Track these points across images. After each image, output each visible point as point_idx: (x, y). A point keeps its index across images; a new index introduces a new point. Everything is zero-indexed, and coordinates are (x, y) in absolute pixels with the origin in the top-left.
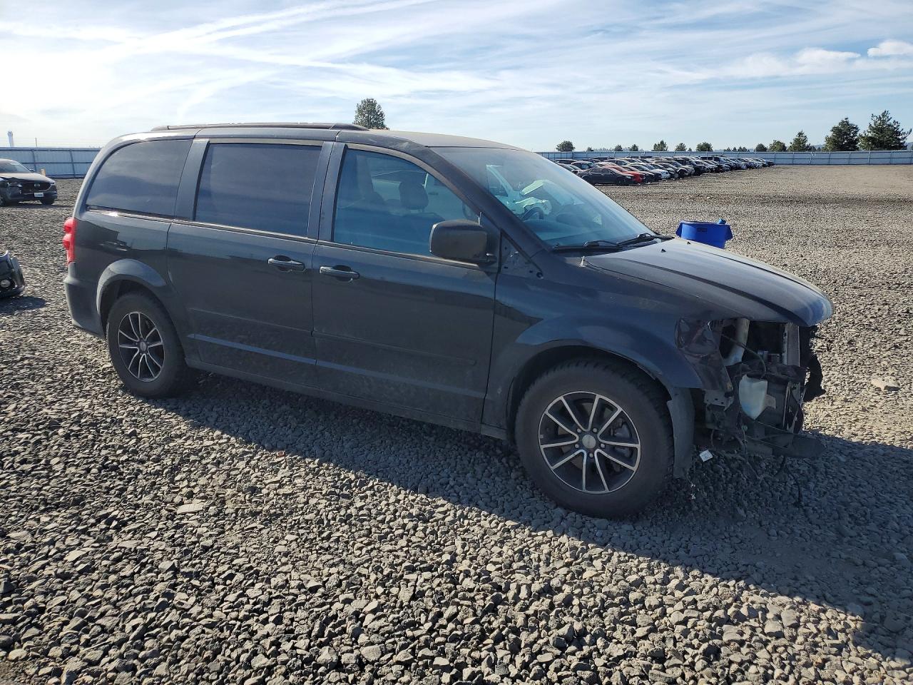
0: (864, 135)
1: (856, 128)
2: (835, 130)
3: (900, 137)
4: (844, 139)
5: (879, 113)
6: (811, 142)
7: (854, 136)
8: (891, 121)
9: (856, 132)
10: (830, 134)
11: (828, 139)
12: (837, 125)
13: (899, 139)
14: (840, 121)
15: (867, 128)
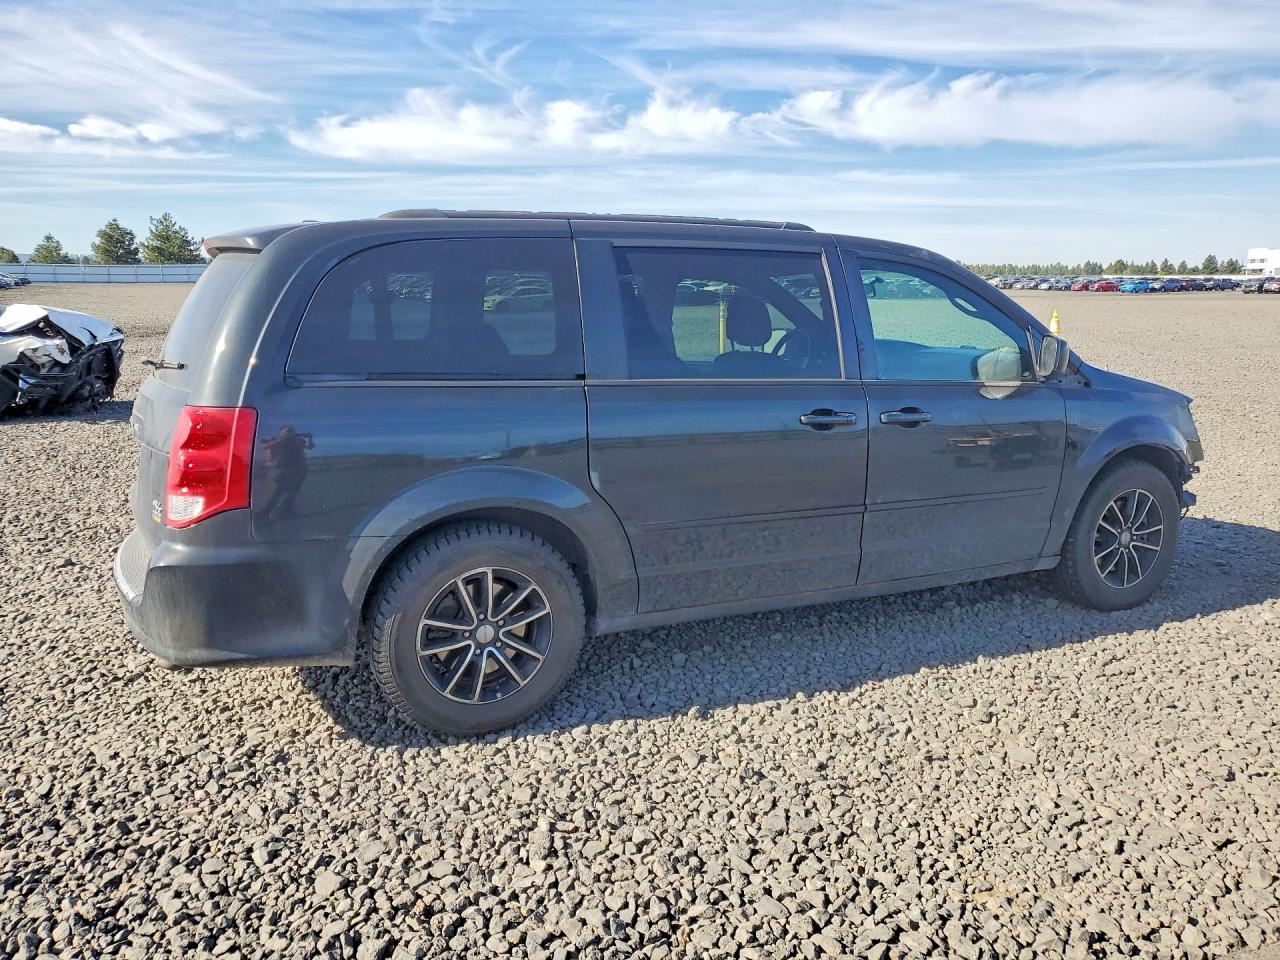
0: (146, 244)
1: (130, 234)
2: (103, 234)
3: (192, 248)
4: (117, 248)
5: (159, 216)
6: (69, 249)
7: (130, 245)
8: (177, 227)
9: (132, 239)
10: (98, 241)
11: (96, 248)
12: (103, 228)
13: (191, 250)
14: (106, 223)
15: (148, 235)
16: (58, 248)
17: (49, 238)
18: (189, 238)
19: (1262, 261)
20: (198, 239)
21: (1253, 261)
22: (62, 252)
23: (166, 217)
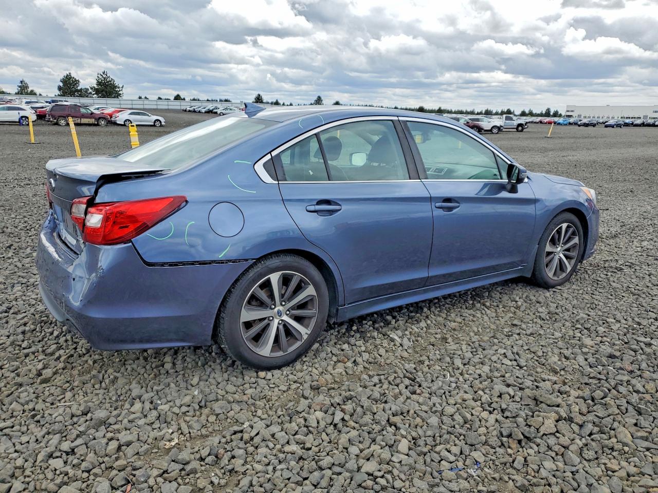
1: (78, 81)
2: (64, 81)
3: (117, 89)
5: (101, 72)
9: (78, 84)
10: (61, 84)
12: (63, 77)
14: (65, 75)
16: (27, 87)
17: (21, 82)
18: (117, 85)
19: (572, 111)
20: (121, 86)
21: (568, 111)
22: (30, 90)
23: (104, 73)
